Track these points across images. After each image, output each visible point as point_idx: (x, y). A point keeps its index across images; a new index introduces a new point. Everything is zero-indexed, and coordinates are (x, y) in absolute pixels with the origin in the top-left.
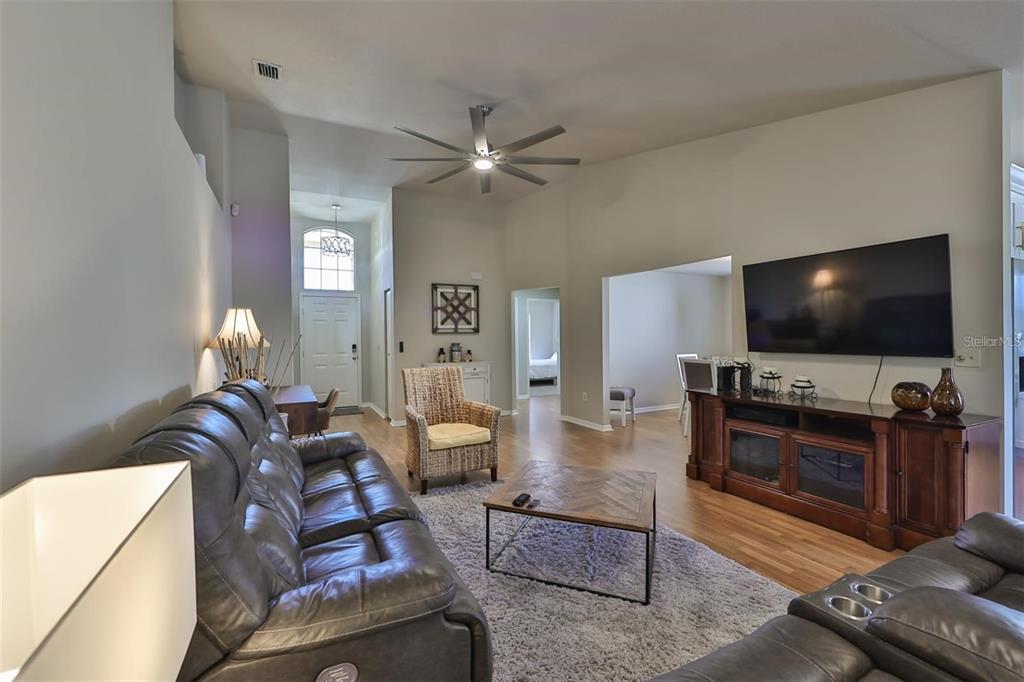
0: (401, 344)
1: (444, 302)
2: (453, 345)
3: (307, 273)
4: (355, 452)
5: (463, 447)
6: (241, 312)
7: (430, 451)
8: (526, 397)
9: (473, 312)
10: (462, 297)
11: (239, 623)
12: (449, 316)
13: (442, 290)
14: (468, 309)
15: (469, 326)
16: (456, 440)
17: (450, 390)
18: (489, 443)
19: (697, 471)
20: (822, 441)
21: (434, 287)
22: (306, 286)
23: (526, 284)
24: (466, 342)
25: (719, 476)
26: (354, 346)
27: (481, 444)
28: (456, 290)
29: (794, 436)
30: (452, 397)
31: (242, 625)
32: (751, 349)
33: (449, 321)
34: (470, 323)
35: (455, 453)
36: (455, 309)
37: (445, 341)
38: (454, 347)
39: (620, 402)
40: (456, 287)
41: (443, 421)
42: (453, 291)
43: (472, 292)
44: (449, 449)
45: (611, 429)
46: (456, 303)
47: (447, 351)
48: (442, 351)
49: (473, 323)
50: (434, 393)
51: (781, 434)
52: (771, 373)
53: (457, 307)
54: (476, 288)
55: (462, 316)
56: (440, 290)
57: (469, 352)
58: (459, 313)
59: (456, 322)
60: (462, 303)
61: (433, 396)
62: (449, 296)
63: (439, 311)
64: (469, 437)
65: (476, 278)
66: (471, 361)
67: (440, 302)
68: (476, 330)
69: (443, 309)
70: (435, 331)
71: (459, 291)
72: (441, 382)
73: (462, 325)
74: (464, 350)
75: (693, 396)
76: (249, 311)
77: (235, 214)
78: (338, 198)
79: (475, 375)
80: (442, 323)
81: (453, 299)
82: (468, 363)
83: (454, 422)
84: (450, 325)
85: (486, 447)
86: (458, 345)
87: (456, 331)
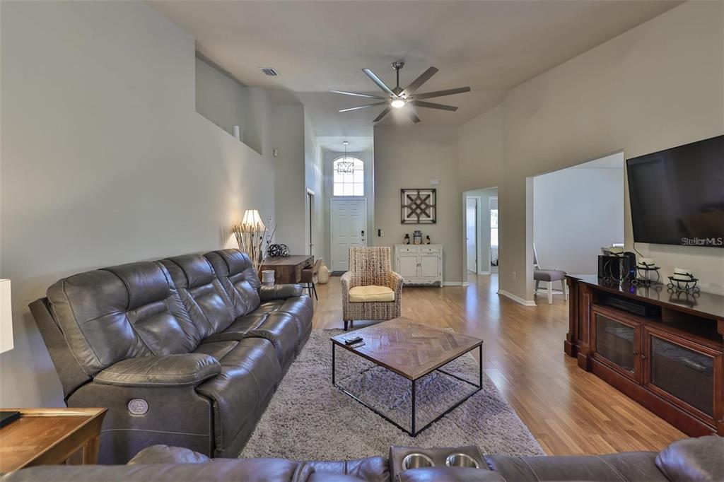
0: (379, 231)
1: (410, 202)
2: (416, 232)
3: (335, 185)
4: (292, 297)
5: (374, 302)
6: (251, 211)
7: (350, 302)
8: (487, 273)
9: (431, 208)
10: (423, 198)
11: (91, 363)
12: (413, 212)
13: (408, 193)
14: (428, 206)
15: (428, 219)
16: (367, 297)
17: (380, 263)
18: (394, 301)
19: (572, 348)
20: (672, 337)
21: (403, 191)
22: (335, 194)
23: (476, 186)
24: (426, 230)
25: (585, 357)
26: (363, 232)
27: (387, 302)
28: (418, 193)
29: (647, 328)
30: (381, 268)
31: (92, 365)
32: (637, 240)
33: (414, 215)
34: (429, 217)
35: (368, 306)
36: (418, 206)
37: (410, 230)
38: (417, 234)
39: (548, 283)
40: (418, 190)
41: (374, 284)
42: (416, 193)
43: (431, 193)
44: (364, 303)
45: (535, 305)
46: (418, 202)
47: (411, 236)
48: (407, 236)
49: (431, 216)
50: (369, 264)
51: (636, 324)
52: (644, 264)
53: (419, 205)
54: (434, 191)
55: (423, 212)
56: (406, 193)
57: (428, 237)
58: (421, 209)
59: (418, 216)
60: (423, 202)
61: (368, 267)
62: (413, 198)
63: (406, 208)
64: (377, 296)
65: (433, 183)
66: (428, 244)
67: (406, 201)
68: (434, 222)
69: (409, 207)
70: (403, 222)
71: (421, 193)
72: (374, 257)
73: (423, 218)
74: (424, 236)
75: (570, 281)
76: (256, 212)
77: (276, 155)
78: (344, 137)
79: (430, 254)
80: (408, 217)
81: (416, 199)
82: (426, 245)
83: (381, 285)
84: (414, 218)
85: (391, 304)
86: (419, 232)
87: (418, 222)
